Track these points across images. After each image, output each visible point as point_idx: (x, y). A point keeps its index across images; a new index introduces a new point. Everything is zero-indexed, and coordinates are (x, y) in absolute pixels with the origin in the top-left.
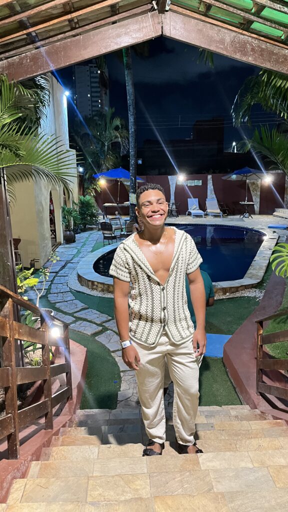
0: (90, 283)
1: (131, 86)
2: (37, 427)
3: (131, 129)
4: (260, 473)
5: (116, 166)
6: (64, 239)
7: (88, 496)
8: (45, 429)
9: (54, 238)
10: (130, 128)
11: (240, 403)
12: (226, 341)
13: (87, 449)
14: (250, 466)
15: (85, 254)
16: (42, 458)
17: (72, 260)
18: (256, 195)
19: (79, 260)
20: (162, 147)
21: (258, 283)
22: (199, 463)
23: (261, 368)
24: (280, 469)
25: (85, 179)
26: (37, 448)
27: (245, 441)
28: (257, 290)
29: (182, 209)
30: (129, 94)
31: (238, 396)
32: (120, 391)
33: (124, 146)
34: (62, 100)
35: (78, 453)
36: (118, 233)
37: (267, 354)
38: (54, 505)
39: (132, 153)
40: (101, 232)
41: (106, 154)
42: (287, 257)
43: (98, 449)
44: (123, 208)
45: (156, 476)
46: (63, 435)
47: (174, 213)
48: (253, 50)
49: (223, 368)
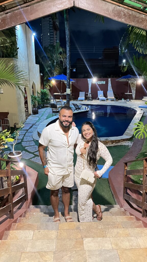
2: (6, 216)
4: (113, 253)
5: (60, 74)
6: (32, 112)
8: (10, 219)
9: (27, 111)
10: (67, 53)
11: (115, 203)
12: (111, 169)
13: (28, 232)
15: (43, 120)
16: (3, 238)
17: (35, 123)
18: (133, 89)
19: (39, 124)
20: (84, 63)
21: (130, 138)
22: (83, 244)
23: (126, 187)
24: (124, 251)
25: (44, 80)
27: (110, 230)
28: (130, 142)
29: (95, 97)
30: (67, 35)
31: (114, 199)
33: (65, 63)
34: (31, 38)
35: (22, 234)
37: (130, 178)
39: (68, 67)
40: (51, 109)
41: (55, 67)
42: (142, 129)
43: (34, 233)
44: (64, 95)
45: (57, 253)
46: (19, 222)
47: (90, 98)
48: (125, 15)
49: (108, 184)
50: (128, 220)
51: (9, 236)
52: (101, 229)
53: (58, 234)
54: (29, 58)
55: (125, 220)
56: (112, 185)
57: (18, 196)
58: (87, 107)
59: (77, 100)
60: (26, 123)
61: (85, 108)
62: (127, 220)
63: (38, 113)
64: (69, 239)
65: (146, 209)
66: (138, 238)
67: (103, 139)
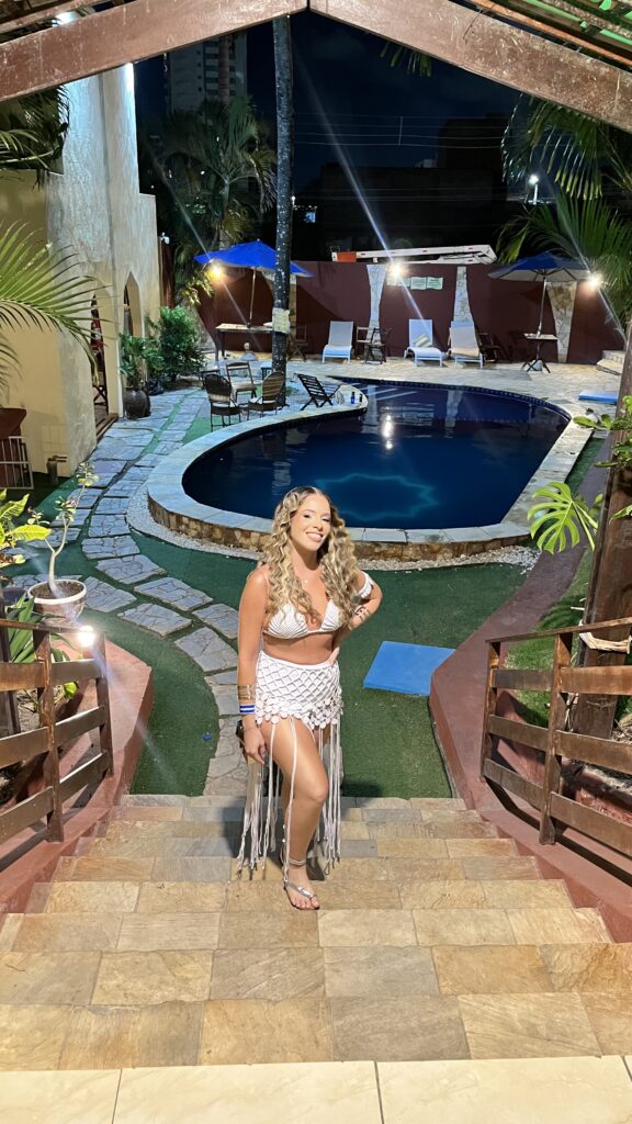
0: (173, 519)
1: (285, 46)
2: (34, 833)
3: (282, 153)
4: (416, 959)
5: (247, 237)
6: (125, 407)
7: (97, 988)
8: (48, 840)
9: (102, 404)
10: (279, 151)
11: (448, 793)
12: (441, 661)
13: (118, 888)
14: (410, 939)
15: (169, 447)
16: (30, 906)
17: (139, 458)
19: (156, 461)
20: (354, 194)
22: (316, 928)
23: (491, 731)
25: (178, 265)
26: (22, 887)
27: (417, 884)
28: (527, 550)
29: (396, 346)
30: (279, 66)
31: (447, 777)
32: (214, 757)
33: (266, 192)
35: (99, 895)
36: (244, 398)
37: (513, 699)
38: (25, 1010)
39: (282, 212)
40: (205, 394)
41: (226, 204)
43: (140, 891)
44: (261, 335)
45: (226, 956)
46: (82, 853)
47: (380, 354)
48: (512, 53)
49: (428, 719)
50: (489, 853)
51: (51, 899)
52: (387, 881)
53: (230, 896)
54: (110, 164)
55: (476, 854)
56: (443, 722)
57: (74, 757)
58: (358, 393)
59: (317, 356)
60: (99, 456)
61: (353, 398)
62: (485, 853)
64: (266, 911)
65: (557, 817)
66: (513, 913)
67: (418, 536)
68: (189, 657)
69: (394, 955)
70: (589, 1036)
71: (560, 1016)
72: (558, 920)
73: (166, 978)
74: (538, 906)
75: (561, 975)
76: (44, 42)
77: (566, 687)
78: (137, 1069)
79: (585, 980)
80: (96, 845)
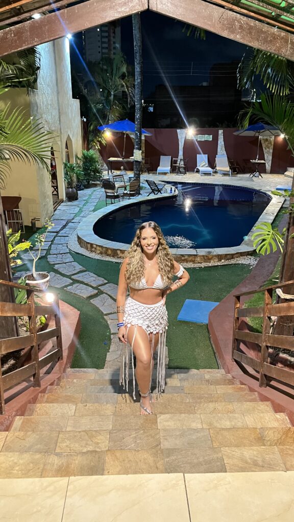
0: (89, 246)
1: (138, 30)
2: (27, 384)
4: (202, 434)
5: (122, 118)
6: (66, 196)
7: (57, 447)
8: (34, 387)
9: (56, 195)
10: (136, 78)
11: (217, 367)
12: (213, 308)
13: (66, 406)
14: (200, 426)
15: (87, 213)
16: (26, 414)
17: (73, 219)
18: (268, 153)
19: (81, 220)
20: (170, 97)
21: (254, 250)
22: (157, 422)
23: (237, 338)
24: (220, 430)
25: (90, 131)
26: (22, 405)
27: (203, 404)
28: (252, 258)
29: (191, 167)
30: (136, 40)
31: (217, 360)
32: (109, 352)
33: (131, 98)
34: (63, 44)
35: (58, 409)
36: (121, 192)
37: (246, 323)
38: (25, 455)
39: (138, 106)
40: (103, 190)
41: (112, 103)
42: (268, 236)
43: (76, 407)
44: (128, 163)
45: (115, 433)
46: (49, 393)
47: (182, 170)
48: (241, 27)
49: (207, 334)
50: (236, 391)
52: (189, 403)
53: (117, 410)
54: (59, 85)
55: (230, 392)
57: (45, 352)
58: (173, 188)
59: (154, 172)
60: (55, 218)
61: (171, 190)
62: (234, 391)
63: (77, 199)
65: (267, 374)
66: (246, 415)
67: (202, 252)
68: (97, 308)
69: (192, 432)
70: (281, 465)
71: (268, 457)
72: (267, 418)
73: (88, 443)
74: (259, 412)
75: (268, 440)
76: (30, 26)
77: (270, 314)
78: (76, 477)
79: (280, 442)
80: (56, 389)
